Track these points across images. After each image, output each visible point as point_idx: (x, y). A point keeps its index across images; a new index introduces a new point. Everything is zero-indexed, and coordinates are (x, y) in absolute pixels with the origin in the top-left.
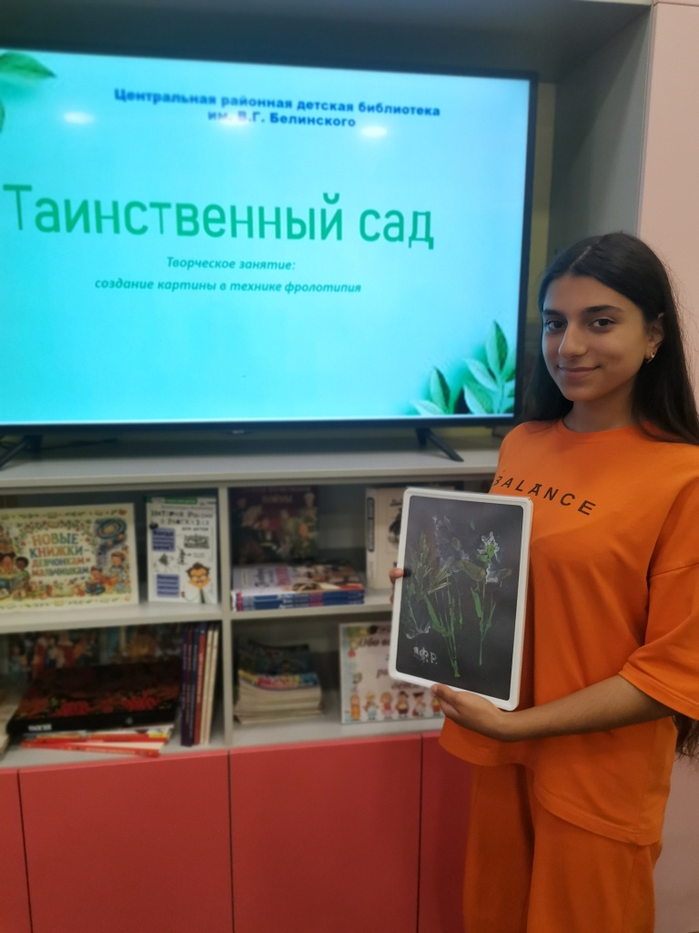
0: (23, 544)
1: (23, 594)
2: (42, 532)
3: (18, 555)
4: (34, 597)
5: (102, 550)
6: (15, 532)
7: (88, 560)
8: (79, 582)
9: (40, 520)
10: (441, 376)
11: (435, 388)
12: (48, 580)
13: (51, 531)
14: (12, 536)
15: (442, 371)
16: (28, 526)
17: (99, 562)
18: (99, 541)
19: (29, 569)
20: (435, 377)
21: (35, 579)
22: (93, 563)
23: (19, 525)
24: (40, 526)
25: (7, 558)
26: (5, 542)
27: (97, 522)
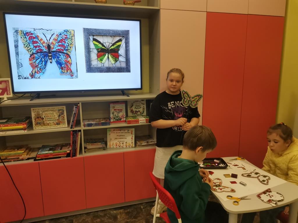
0: (43, 115)
1: (43, 125)
2: (46, 112)
3: (42, 117)
4: (45, 126)
5: (59, 116)
6: (41, 112)
7: (56, 118)
8: (55, 122)
9: (46, 110)
12: (48, 122)
13: (48, 112)
14: (40, 113)
16: (43, 111)
17: (59, 118)
18: (59, 114)
19: (44, 120)
21: (45, 122)
22: (57, 118)
23: (42, 111)
24: (46, 111)
25: (39, 118)
26: (39, 114)
27: (58, 110)
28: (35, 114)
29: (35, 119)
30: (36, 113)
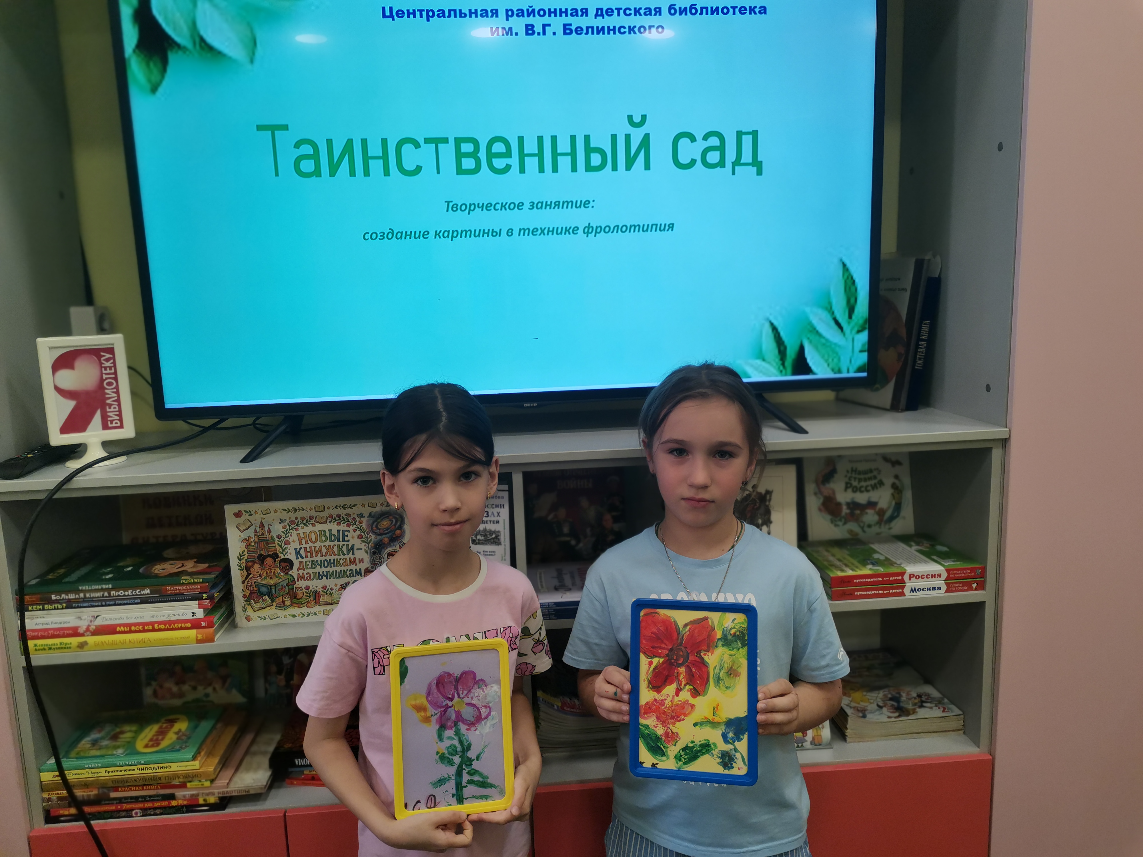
0: (287, 543)
1: (288, 603)
2: (309, 528)
3: (283, 557)
4: (300, 605)
5: (377, 549)
6: (278, 529)
7: (361, 561)
9: (306, 514)
10: (774, 329)
11: (769, 345)
12: (316, 585)
13: (319, 527)
14: (274, 534)
15: (776, 323)
16: (292, 522)
17: (374, 563)
18: (373, 538)
19: (294, 572)
20: (767, 330)
21: (301, 584)
22: (366, 564)
23: (282, 521)
24: (306, 521)
25: (269, 560)
26: (267, 541)
27: (370, 515)
28: (246, 540)
29: (248, 569)
30: (250, 532)
